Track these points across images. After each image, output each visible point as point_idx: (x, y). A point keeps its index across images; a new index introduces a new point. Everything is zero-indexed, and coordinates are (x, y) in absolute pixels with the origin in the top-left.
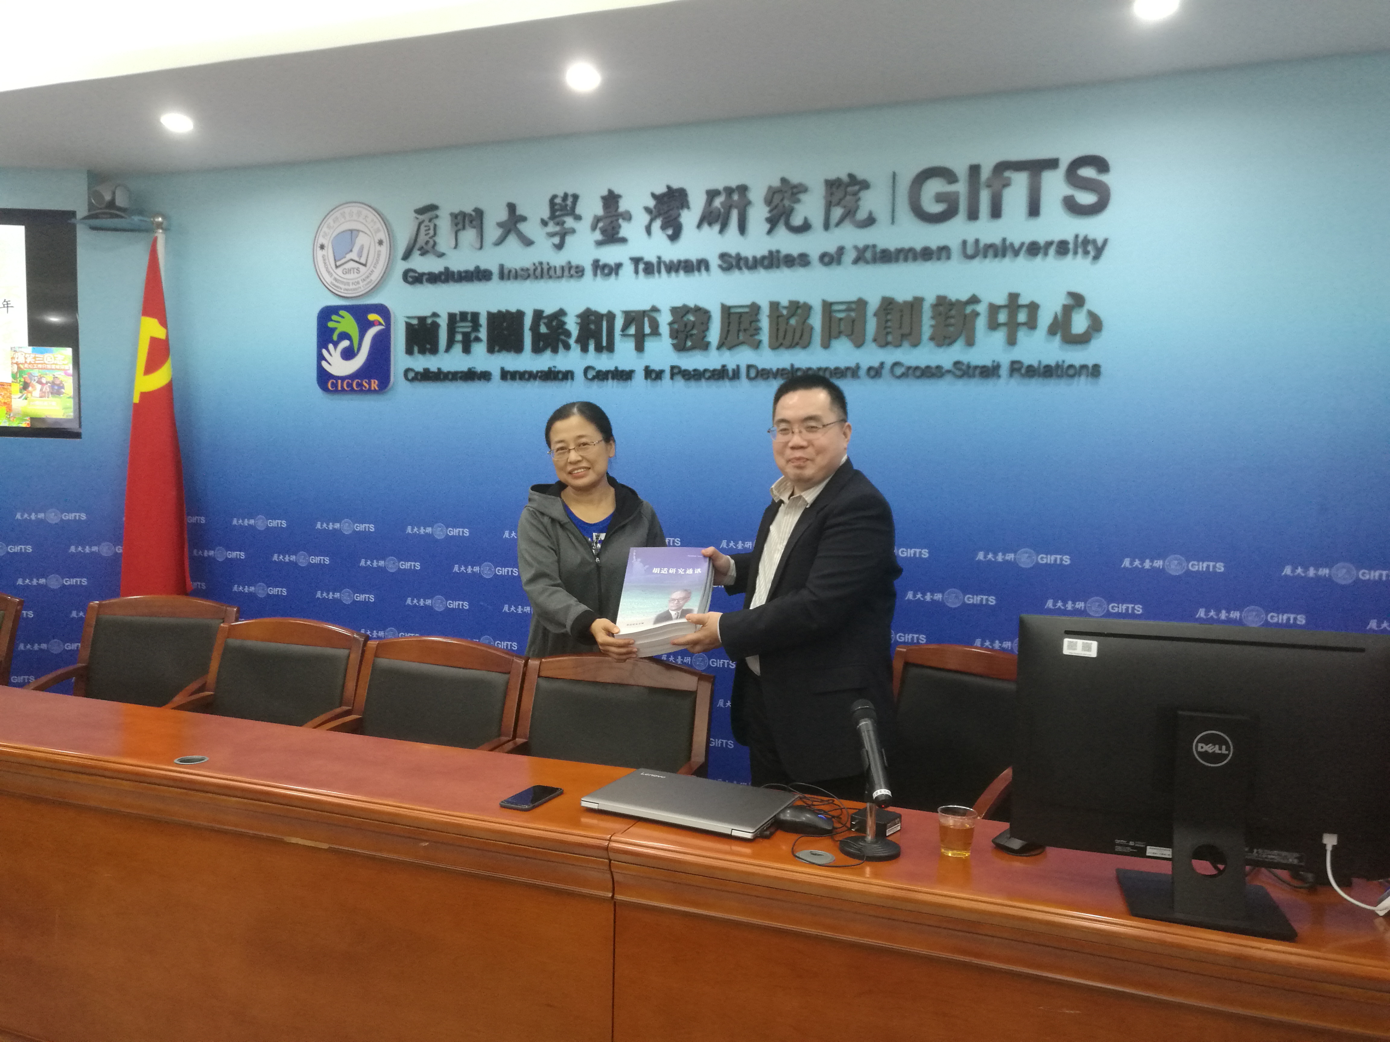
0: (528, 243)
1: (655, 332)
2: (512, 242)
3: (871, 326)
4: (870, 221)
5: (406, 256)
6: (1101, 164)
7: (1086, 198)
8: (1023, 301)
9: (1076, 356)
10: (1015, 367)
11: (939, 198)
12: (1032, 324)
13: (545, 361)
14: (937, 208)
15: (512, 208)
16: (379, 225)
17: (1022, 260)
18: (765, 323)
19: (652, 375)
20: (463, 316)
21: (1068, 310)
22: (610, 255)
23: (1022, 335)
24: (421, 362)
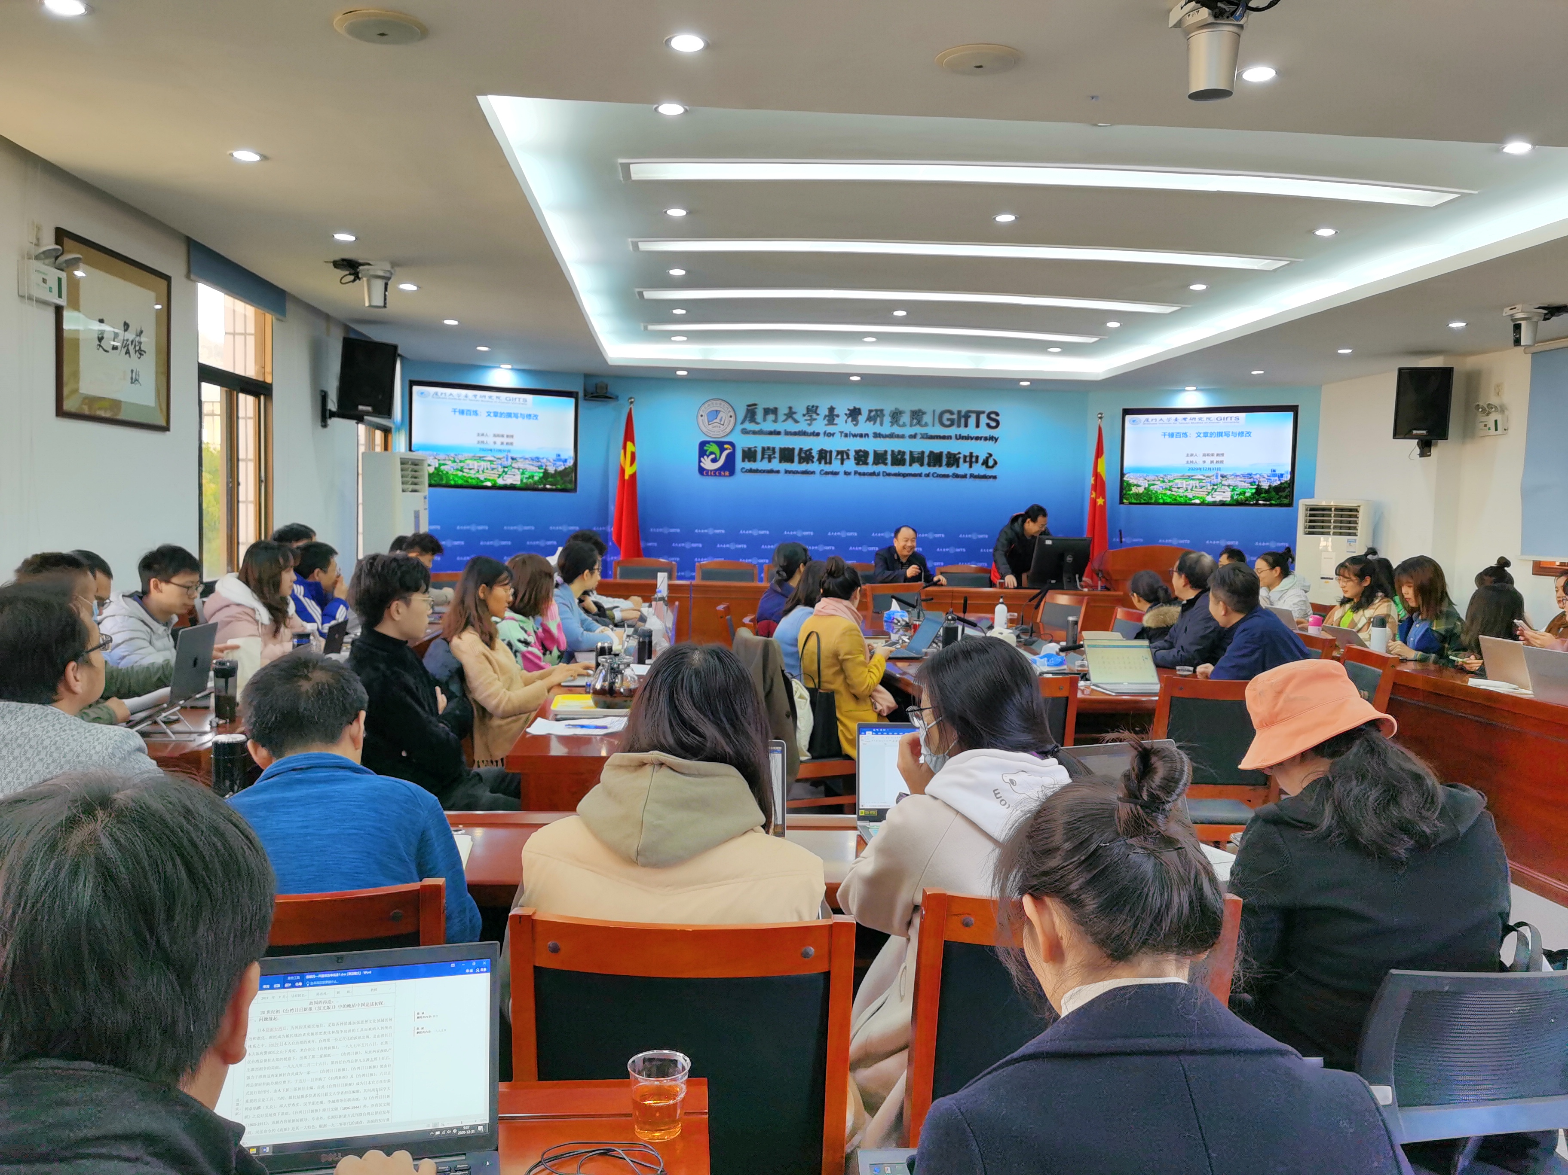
0: (796, 422)
1: (848, 458)
2: (790, 421)
3: (926, 460)
4: (926, 425)
5: (742, 423)
6: (997, 414)
7: (993, 424)
8: (974, 454)
9: (989, 472)
10: (972, 476)
11: (948, 420)
12: (977, 461)
13: (804, 467)
14: (948, 423)
15: (790, 408)
16: (730, 409)
17: (973, 441)
18: (889, 457)
19: (846, 473)
20: (769, 448)
21: (987, 459)
22: (831, 429)
23: (974, 465)
24: (748, 465)
